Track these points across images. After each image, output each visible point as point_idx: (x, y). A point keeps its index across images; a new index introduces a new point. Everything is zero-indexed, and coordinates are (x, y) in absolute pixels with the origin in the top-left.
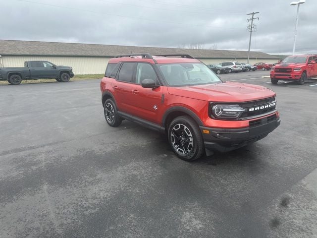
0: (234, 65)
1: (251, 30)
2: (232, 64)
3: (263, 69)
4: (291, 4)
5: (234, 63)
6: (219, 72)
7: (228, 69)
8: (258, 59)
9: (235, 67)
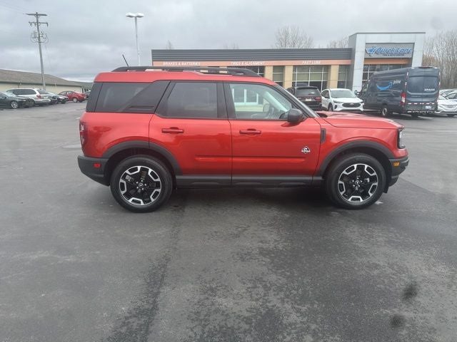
0: (38, 94)
1: (39, 40)
2: (35, 93)
3: (75, 100)
4: (127, 15)
5: (35, 90)
6: (15, 105)
7: (29, 100)
8: (58, 85)
9: (39, 97)
